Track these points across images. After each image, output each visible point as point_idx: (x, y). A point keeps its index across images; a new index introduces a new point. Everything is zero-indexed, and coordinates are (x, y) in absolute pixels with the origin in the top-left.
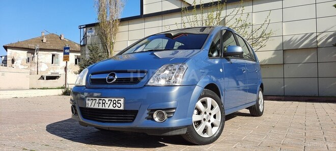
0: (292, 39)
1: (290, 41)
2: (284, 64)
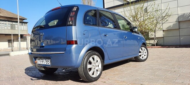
2: (179, 29)
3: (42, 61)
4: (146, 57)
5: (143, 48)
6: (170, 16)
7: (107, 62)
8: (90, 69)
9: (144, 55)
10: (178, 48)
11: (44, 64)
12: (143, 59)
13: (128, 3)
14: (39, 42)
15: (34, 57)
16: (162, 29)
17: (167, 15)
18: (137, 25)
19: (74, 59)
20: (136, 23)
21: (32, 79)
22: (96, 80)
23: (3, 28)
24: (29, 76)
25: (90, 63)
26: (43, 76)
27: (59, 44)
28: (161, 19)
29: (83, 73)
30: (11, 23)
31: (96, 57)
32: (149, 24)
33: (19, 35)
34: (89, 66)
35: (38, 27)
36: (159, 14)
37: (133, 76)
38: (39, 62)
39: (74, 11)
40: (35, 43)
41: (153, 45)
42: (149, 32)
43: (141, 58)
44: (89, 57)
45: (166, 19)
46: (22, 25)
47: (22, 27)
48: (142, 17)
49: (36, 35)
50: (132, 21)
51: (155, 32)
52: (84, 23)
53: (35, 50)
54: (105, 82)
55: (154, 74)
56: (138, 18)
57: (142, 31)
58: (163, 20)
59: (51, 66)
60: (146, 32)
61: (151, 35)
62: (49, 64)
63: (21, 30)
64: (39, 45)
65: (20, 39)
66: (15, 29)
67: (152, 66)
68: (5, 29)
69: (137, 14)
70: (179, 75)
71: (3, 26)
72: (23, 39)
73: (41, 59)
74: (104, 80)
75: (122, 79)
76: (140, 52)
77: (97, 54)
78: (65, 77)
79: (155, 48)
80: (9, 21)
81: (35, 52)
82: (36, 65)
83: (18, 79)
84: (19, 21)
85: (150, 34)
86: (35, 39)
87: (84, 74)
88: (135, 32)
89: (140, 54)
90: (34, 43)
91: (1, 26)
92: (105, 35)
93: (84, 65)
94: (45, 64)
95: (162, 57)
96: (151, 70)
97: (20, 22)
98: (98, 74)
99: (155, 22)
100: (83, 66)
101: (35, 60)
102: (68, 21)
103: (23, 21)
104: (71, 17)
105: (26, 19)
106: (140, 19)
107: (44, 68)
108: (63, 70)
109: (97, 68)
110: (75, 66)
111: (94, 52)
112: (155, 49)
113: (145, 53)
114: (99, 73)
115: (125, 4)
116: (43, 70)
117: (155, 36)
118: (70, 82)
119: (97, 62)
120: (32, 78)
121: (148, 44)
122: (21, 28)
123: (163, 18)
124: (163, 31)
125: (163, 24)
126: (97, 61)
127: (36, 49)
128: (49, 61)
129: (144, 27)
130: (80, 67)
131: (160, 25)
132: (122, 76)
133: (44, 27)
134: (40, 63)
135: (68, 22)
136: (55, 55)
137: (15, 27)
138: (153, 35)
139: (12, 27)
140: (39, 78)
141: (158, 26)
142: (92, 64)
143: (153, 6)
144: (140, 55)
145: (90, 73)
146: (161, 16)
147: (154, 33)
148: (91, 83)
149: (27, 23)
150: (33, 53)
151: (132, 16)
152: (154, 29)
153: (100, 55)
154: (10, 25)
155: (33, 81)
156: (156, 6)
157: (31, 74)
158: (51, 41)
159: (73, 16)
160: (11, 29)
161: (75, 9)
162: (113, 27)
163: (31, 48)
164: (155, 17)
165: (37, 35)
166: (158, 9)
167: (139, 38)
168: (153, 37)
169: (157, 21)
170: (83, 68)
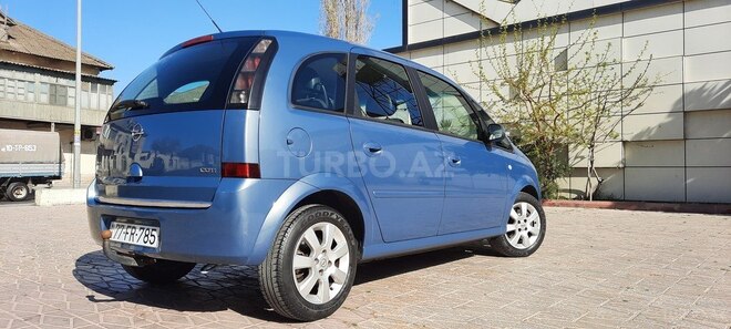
0: (707, 87)
1: (701, 90)
2: (685, 139)
3: (129, 231)
4: (533, 240)
5: (524, 206)
6: (651, 88)
7: (372, 250)
8: (305, 272)
9: (525, 234)
10: (676, 214)
11: (135, 243)
12: (521, 247)
13: (496, 31)
14: (129, 160)
15: (103, 215)
16: (619, 138)
17: (640, 83)
18: (526, 115)
19: (245, 233)
20: (524, 109)
21: (91, 298)
22: (325, 317)
23: (21, 98)
24: (87, 285)
25: (306, 250)
26: (137, 290)
27: (194, 172)
28: (618, 99)
29: (276, 285)
30: (53, 80)
31: (330, 230)
32: (571, 114)
33: (78, 129)
34: (299, 261)
35: (125, 104)
36: (609, 80)
37: (464, 307)
38: (119, 235)
39: (259, 55)
40: (115, 163)
41: (582, 196)
42: (571, 146)
43: (513, 242)
44: (302, 225)
45: (636, 98)
46: (94, 89)
47: (94, 96)
48: (547, 87)
49: (120, 133)
50: (507, 98)
51: (592, 146)
52: (294, 101)
53: (111, 189)
54: (355, 325)
55: (545, 305)
56: (529, 88)
57: (542, 138)
58: (625, 102)
59: (161, 253)
60: (557, 145)
61: (576, 157)
62: (155, 245)
63: (90, 109)
64: (126, 174)
65: (77, 143)
66: (65, 104)
67: (550, 274)
68: (26, 102)
69: (526, 75)
70: (636, 313)
71: (22, 91)
72: (93, 143)
73: (126, 225)
74: (352, 317)
75: (420, 316)
76: (511, 221)
77: (334, 217)
78: (215, 298)
79: (587, 207)
80: (44, 72)
81: (112, 196)
82: (107, 246)
83: (42, 293)
84: (79, 73)
85: (572, 155)
86: (115, 148)
87: (276, 290)
88: (499, 143)
89: (510, 228)
90: (111, 161)
91: (1, 88)
92: (372, 150)
93: (281, 256)
94: (141, 243)
95: (600, 245)
96: (539, 290)
97: (84, 78)
98: (333, 295)
99: (593, 107)
100: (275, 261)
101: (108, 226)
102: (233, 90)
103: (95, 75)
104: (246, 76)
105: (111, 68)
106: (536, 93)
107: (138, 257)
108: (202, 270)
109: (331, 270)
110: (246, 258)
111: (322, 212)
112: (588, 211)
113: (533, 224)
114: (337, 288)
115: (486, 33)
116: (133, 267)
117: (592, 162)
118: (229, 316)
119: (332, 248)
120: (95, 293)
121: (564, 191)
122: (89, 101)
123: (625, 95)
124: (624, 143)
125: (623, 116)
126: (334, 245)
127: (116, 187)
128: (154, 233)
129: (552, 125)
130: (264, 263)
131: (614, 120)
132: (425, 305)
133: (148, 107)
134: (121, 240)
135: (231, 94)
136: (177, 211)
137: (65, 96)
138: (583, 158)
139: (56, 98)
140: (118, 295)
141: (606, 124)
142: (313, 255)
143: (587, 48)
144: (512, 233)
145: (304, 288)
146: (618, 86)
147: (586, 152)
148: (305, 324)
149: (111, 82)
150: (102, 199)
151: (508, 81)
152: (590, 135)
153: (346, 224)
154: (46, 88)
155: (95, 304)
156: (600, 48)
157: (95, 279)
158: (175, 158)
159: (253, 74)
160: (51, 103)
161: (263, 47)
162: (410, 123)
163: (98, 182)
164: (594, 89)
165: (124, 131)
166: (610, 60)
167: (510, 167)
168: (585, 163)
169: (601, 107)
170: (274, 267)
